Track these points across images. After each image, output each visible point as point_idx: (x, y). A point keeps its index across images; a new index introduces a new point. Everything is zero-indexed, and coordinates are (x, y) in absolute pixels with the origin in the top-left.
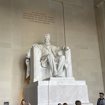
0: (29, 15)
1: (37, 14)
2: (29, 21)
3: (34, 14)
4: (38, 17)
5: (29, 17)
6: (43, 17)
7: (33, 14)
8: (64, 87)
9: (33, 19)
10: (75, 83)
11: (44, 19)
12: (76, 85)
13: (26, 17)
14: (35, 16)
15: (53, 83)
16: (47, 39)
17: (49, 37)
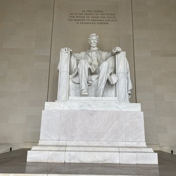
0: (78, 15)
1: (89, 13)
2: (78, 23)
3: (86, 13)
4: (90, 16)
5: (78, 18)
6: (99, 15)
7: (84, 13)
8: (92, 113)
9: (83, 20)
10: (117, 107)
11: (100, 19)
12: (118, 110)
13: (73, 19)
14: (86, 16)
15: (72, 106)
16: (92, 41)
17: (94, 38)
